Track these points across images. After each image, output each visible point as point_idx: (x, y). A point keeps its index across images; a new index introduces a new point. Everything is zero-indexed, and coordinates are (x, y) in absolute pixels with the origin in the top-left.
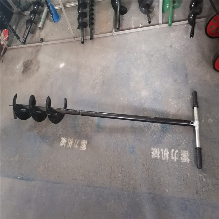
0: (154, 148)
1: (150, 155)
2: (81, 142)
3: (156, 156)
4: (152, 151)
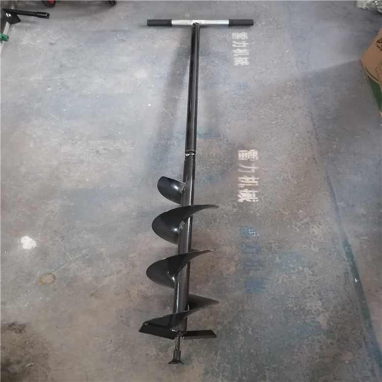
0: (235, 63)
1: (246, 67)
3: (246, 61)
4: (240, 65)
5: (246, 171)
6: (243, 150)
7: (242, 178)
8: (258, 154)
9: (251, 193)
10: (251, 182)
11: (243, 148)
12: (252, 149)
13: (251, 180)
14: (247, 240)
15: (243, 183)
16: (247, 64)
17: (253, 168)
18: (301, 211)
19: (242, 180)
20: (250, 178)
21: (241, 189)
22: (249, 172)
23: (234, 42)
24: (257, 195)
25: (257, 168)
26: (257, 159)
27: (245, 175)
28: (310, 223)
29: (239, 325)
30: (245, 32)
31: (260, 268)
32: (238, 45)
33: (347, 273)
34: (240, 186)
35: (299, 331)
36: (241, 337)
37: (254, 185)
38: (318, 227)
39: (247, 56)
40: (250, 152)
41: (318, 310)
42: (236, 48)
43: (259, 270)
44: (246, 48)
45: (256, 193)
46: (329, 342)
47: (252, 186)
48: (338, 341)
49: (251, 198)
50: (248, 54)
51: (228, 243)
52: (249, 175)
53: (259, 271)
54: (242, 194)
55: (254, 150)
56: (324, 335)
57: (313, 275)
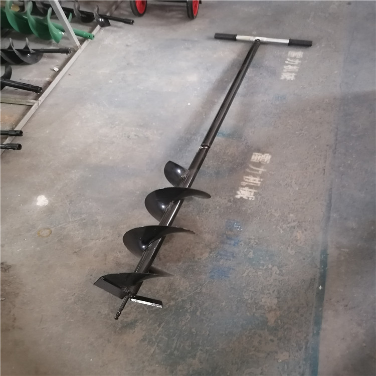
2: (254, 162)
5: (253, 172)
6: (258, 152)
7: (247, 177)
8: (271, 158)
9: (251, 192)
10: (254, 182)
11: (259, 150)
12: (267, 153)
13: (255, 180)
14: (230, 233)
15: (246, 182)
16: (292, 79)
17: (261, 170)
18: (291, 215)
19: (246, 179)
20: (255, 179)
21: (243, 186)
22: (256, 173)
23: (288, 59)
24: (255, 194)
25: (265, 170)
26: (268, 162)
27: (251, 175)
28: (296, 227)
29: (191, 304)
30: (302, 51)
31: (232, 259)
32: (291, 62)
33: (315, 279)
34: (242, 184)
35: (245, 322)
36: (188, 316)
37: (256, 185)
38: (303, 232)
39: (295, 72)
40: (263, 156)
41: (271, 307)
42: (287, 64)
43: (230, 260)
44: (297, 65)
45: (255, 193)
46: (269, 339)
47: (253, 186)
48: (280, 339)
49: (249, 196)
50: (297, 70)
51: (211, 232)
52: (254, 176)
53: (230, 262)
54: (241, 191)
55: (268, 155)
56: (268, 331)
57: (279, 274)
